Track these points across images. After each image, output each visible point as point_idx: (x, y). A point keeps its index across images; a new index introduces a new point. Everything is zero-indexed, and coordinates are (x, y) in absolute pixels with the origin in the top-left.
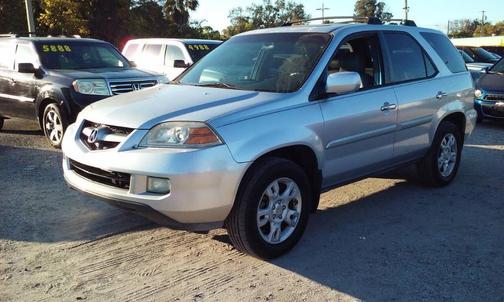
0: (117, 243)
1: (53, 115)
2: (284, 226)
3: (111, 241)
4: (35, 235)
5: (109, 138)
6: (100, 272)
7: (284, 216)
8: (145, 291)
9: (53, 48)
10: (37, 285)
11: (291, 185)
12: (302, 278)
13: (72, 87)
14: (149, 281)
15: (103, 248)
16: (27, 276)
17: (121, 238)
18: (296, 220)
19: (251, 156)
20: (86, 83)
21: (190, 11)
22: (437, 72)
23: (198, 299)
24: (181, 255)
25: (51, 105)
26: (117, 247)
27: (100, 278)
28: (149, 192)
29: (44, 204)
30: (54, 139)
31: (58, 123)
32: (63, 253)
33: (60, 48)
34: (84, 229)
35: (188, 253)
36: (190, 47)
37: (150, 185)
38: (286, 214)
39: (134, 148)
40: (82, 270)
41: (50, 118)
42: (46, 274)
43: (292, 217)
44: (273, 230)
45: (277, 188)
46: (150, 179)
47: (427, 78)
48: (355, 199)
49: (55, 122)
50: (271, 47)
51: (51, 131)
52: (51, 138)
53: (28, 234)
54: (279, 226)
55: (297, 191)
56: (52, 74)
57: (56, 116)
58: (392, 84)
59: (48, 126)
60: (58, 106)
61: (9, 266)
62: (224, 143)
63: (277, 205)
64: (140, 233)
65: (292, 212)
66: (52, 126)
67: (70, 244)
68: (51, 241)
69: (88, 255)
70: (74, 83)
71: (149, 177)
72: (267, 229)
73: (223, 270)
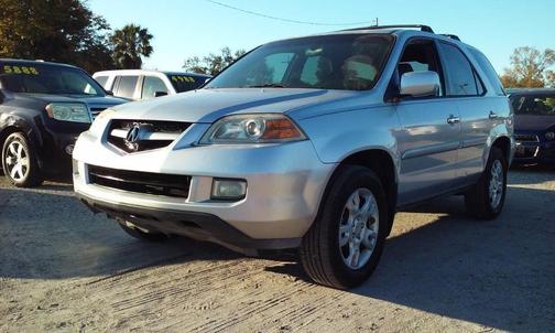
0: (146, 277)
1: (16, 146)
2: (362, 248)
3: (138, 276)
4: (33, 271)
5: (155, 136)
6: (142, 307)
7: (362, 236)
8: (213, 326)
9: (17, 70)
10: (63, 324)
11: (370, 199)
12: (399, 306)
13: (45, 112)
14: (211, 315)
15: (132, 282)
16: (42, 315)
17: (149, 272)
18: (373, 242)
19: (336, 157)
20: (61, 108)
21: (142, 57)
22: (485, 91)
23: (285, 332)
24: (236, 288)
25: (15, 135)
26: (148, 281)
27: (145, 314)
28: (213, 199)
29: (29, 241)
30: (17, 176)
31: (23, 155)
32: (81, 289)
33: (25, 70)
34: (96, 264)
35: (243, 285)
36: (174, 78)
37: (215, 191)
38: (365, 233)
39: (192, 145)
40: (116, 306)
41: (13, 150)
42: (69, 311)
43: (370, 238)
44: (352, 252)
45: (357, 201)
46: (217, 183)
47: (478, 95)
48: (404, 231)
49: (19, 155)
50: (318, 50)
51: (12, 166)
52: (13, 175)
53: (23, 270)
54: (357, 248)
55: (375, 205)
56: (17, 97)
57: (21, 147)
58: (450, 96)
59: (9, 160)
60: (24, 135)
61: (13, 305)
62: (308, 139)
63: (356, 222)
64: (172, 266)
65: (370, 232)
66: (14, 160)
67: (86, 280)
68: (58, 277)
69: (115, 291)
70: (48, 107)
71: (216, 179)
72: (346, 250)
73: (297, 301)
